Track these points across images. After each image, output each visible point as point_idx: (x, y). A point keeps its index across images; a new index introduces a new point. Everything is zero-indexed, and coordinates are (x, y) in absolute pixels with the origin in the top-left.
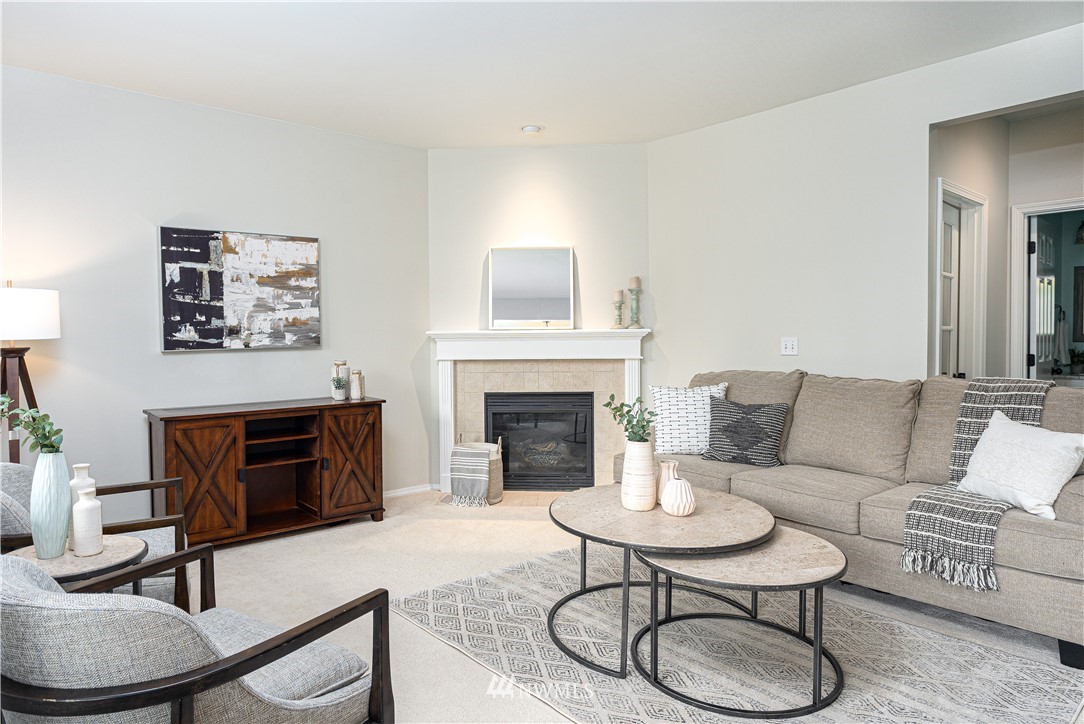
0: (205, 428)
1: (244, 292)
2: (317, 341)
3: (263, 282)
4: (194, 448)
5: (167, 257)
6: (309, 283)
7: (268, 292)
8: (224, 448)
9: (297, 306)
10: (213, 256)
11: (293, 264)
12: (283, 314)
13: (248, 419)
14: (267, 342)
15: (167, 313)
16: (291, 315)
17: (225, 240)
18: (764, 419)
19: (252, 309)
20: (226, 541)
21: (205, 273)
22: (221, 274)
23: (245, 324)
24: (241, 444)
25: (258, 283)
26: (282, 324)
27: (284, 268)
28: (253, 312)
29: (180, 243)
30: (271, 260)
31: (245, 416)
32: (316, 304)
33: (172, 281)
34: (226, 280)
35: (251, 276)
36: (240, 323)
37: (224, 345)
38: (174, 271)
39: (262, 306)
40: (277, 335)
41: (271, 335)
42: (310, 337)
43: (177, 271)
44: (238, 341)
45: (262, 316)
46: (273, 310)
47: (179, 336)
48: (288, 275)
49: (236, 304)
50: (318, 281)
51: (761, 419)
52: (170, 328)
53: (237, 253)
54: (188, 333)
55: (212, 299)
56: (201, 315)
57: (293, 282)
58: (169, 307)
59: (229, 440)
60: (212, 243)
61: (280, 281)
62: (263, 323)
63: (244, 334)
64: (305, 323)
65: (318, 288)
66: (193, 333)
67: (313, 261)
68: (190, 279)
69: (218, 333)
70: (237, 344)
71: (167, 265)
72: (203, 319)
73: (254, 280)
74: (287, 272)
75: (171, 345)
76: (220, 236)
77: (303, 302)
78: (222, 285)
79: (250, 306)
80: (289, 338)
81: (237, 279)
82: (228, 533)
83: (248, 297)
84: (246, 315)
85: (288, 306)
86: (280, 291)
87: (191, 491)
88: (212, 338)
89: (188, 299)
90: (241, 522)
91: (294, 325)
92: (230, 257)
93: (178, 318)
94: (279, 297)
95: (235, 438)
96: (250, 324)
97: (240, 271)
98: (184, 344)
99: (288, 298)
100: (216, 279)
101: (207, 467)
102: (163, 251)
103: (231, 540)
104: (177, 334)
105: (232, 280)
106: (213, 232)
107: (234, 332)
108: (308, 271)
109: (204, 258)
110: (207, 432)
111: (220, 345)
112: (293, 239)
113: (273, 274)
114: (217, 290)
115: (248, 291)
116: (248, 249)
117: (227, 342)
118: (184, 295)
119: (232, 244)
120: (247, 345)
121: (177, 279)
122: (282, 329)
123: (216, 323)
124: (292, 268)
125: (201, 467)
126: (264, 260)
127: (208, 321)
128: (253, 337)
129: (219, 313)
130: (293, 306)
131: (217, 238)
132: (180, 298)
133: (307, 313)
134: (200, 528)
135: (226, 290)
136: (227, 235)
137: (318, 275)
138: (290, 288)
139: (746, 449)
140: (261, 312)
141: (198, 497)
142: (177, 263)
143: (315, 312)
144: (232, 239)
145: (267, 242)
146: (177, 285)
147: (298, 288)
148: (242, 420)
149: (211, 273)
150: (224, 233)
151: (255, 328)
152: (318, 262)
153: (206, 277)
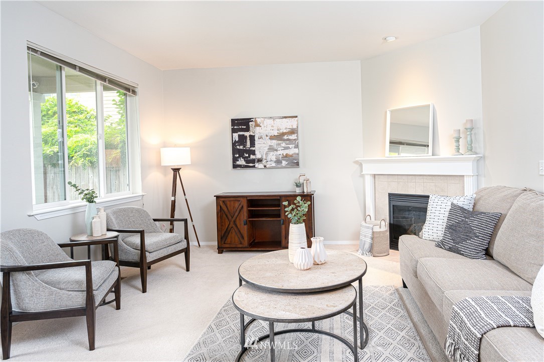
0: (232, 201)
1: (264, 143)
2: (297, 164)
3: (272, 138)
4: (228, 209)
5: (234, 131)
6: (293, 137)
7: (274, 143)
8: (238, 210)
9: (288, 148)
10: (251, 129)
11: (285, 129)
12: (281, 152)
13: (248, 198)
14: (274, 165)
15: (234, 154)
16: (285, 152)
17: (256, 121)
18: (476, 223)
19: (267, 150)
20: (239, 249)
21: (248, 136)
22: (254, 136)
23: (264, 157)
24: (245, 209)
25: (270, 139)
26: (281, 156)
27: (281, 131)
28: (268, 152)
29: (238, 124)
30: (275, 128)
31: (247, 197)
32: (297, 147)
33: (235, 140)
34: (256, 138)
35: (267, 136)
36: (262, 157)
37: (256, 166)
38: (236, 136)
39: (271, 149)
40: (278, 162)
41: (275, 162)
42: (294, 162)
43: (237, 136)
44: (261, 165)
45: (272, 153)
46: (277, 150)
47: (238, 163)
48: (283, 134)
49: (261, 149)
50: (297, 136)
51: (474, 223)
52: (235, 160)
53: (261, 126)
54: (241, 162)
55: (251, 147)
56: (246, 154)
57: (285, 137)
58: (235, 151)
59: (241, 206)
60: (250, 123)
61: (280, 137)
62: (272, 156)
63: (264, 161)
64: (291, 156)
65: (297, 139)
66: (243, 161)
67: (295, 127)
68: (242, 139)
69: (253, 161)
70: (260, 166)
71: (233, 134)
72: (247, 155)
73: (268, 138)
74: (283, 133)
75: (235, 166)
76: (254, 120)
77: (290, 146)
78: (255, 140)
79: (266, 149)
80: (284, 163)
81: (260, 138)
82: (240, 246)
83: (265, 145)
84: (265, 153)
85: (283, 148)
86: (280, 142)
87: (227, 226)
88: (251, 163)
89: (241, 147)
90: (246, 242)
91: (286, 157)
92: (258, 128)
93: (238, 155)
94: (279, 144)
95: (242, 206)
96: (266, 157)
97: (262, 134)
98: (240, 166)
99: (284, 145)
100: (252, 138)
101: (232, 217)
102: (232, 128)
103: (241, 249)
104: (237, 162)
105: (259, 138)
106: (251, 119)
107: (260, 161)
108: (293, 132)
109: (248, 130)
110: (232, 202)
111: (254, 167)
112: (285, 117)
113: (276, 134)
114: (253, 144)
115: (265, 143)
116: (265, 125)
117: (257, 165)
118: (240, 146)
119: (259, 123)
120: (265, 166)
121: (237, 140)
122: (281, 159)
123: (252, 157)
124: (285, 131)
125: (230, 218)
126: (272, 128)
127: (249, 156)
128: (268, 163)
129: (253, 153)
130: (286, 148)
131: (252, 121)
132: (238, 147)
133: (292, 151)
134: (230, 242)
135: (256, 143)
136: (257, 119)
137: (297, 133)
138: (284, 140)
139: (458, 243)
140: (271, 151)
141: (229, 229)
142: (237, 133)
143: (296, 151)
144: (259, 121)
145: (274, 120)
146: (237, 142)
147: (288, 140)
148: (245, 199)
149: (250, 136)
150: (255, 118)
151: (269, 159)
152: (297, 127)
153: (248, 138)
